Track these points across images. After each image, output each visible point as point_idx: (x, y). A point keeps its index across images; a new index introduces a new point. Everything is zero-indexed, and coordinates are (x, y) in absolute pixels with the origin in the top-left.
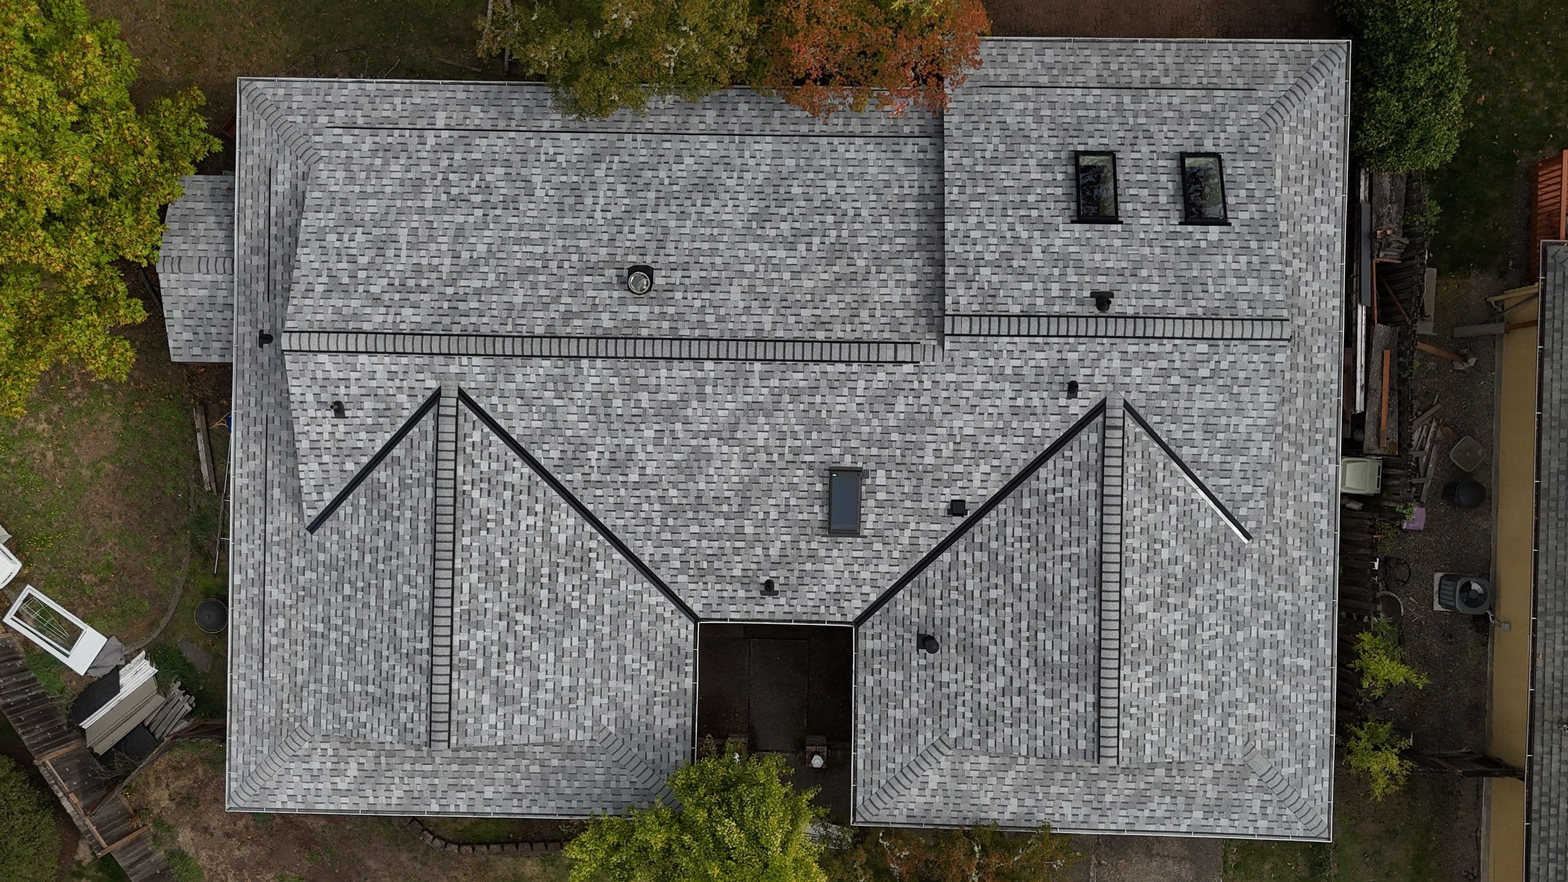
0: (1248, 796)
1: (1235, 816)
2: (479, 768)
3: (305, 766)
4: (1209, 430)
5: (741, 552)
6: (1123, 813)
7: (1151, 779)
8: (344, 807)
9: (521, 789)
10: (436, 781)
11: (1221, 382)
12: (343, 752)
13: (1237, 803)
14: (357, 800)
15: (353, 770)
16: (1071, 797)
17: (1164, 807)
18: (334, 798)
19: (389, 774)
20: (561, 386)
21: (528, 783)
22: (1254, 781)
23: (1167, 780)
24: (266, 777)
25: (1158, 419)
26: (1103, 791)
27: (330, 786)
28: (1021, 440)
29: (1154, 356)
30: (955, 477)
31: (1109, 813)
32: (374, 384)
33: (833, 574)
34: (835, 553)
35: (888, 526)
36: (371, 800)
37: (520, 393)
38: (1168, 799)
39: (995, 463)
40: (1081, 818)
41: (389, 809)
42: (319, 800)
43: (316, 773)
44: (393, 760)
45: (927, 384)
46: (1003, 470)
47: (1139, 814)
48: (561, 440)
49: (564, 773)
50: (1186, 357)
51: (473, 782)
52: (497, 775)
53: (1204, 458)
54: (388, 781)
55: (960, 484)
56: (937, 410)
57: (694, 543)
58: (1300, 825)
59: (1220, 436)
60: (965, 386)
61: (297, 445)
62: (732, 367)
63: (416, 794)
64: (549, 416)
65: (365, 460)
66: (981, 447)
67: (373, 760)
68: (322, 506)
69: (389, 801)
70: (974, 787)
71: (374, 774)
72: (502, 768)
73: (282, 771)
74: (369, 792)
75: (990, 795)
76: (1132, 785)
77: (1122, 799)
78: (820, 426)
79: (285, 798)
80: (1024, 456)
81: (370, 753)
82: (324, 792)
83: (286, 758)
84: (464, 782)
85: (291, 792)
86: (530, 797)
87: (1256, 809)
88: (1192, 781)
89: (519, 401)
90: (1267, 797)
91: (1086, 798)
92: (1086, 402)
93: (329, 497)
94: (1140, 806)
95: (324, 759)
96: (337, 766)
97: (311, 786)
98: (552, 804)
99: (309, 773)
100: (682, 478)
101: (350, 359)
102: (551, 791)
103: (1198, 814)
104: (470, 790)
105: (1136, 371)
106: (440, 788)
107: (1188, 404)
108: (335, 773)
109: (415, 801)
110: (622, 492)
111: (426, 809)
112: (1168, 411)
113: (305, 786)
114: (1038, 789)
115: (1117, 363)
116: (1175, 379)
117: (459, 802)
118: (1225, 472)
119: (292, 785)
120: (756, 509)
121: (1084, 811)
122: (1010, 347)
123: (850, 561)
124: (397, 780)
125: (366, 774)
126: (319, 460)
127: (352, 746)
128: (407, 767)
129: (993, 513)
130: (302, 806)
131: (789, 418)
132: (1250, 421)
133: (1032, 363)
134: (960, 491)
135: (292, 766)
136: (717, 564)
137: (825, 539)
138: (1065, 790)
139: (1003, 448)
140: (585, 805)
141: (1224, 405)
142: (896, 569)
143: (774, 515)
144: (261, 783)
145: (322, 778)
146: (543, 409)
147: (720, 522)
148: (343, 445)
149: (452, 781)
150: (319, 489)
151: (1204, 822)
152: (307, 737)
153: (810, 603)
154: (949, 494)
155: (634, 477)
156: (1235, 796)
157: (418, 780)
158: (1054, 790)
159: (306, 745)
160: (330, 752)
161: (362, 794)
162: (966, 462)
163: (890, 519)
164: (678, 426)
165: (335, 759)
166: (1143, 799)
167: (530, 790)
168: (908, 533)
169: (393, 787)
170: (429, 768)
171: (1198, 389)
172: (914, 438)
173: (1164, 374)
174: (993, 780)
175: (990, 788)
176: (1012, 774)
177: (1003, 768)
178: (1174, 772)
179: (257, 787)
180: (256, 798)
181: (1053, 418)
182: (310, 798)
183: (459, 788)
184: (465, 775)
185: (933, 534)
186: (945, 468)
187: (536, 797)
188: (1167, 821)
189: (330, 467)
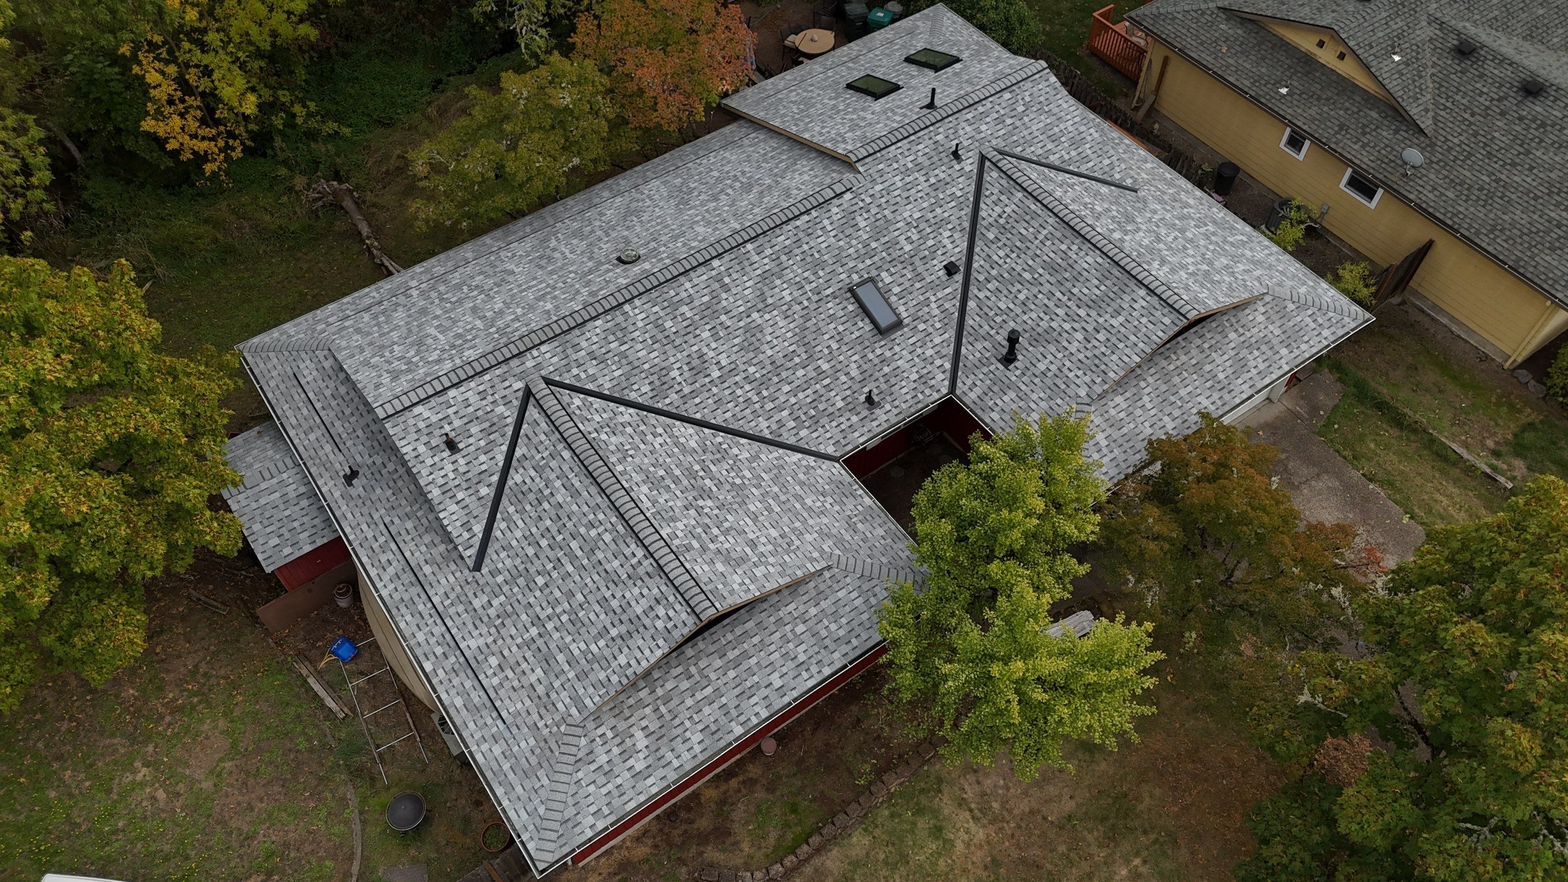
0: (1299, 319)
1: (1306, 338)
2: (754, 661)
3: (593, 767)
4: (1054, 139)
5: (832, 386)
6: (1240, 381)
7: (1232, 345)
8: (654, 790)
9: (802, 657)
10: (724, 700)
11: (1034, 109)
12: (622, 726)
13: (1297, 328)
14: (661, 772)
15: (641, 741)
16: (1198, 391)
17: (1260, 360)
18: (640, 786)
19: (677, 721)
20: (619, 334)
21: (803, 647)
22: (1291, 307)
23: (1242, 339)
24: (560, 806)
25: (1019, 149)
26: (1213, 374)
27: (627, 775)
28: (953, 204)
29: (985, 114)
30: (932, 249)
31: (1232, 387)
32: (471, 409)
33: (907, 366)
34: (897, 349)
35: (917, 308)
36: (676, 763)
37: (592, 355)
38: (1256, 353)
39: (950, 226)
40: (1219, 403)
41: (698, 761)
42: (625, 798)
43: (607, 768)
44: (672, 704)
45: (868, 200)
46: (958, 228)
47: (1250, 375)
48: (643, 375)
49: (826, 616)
50: (1004, 105)
51: (756, 678)
52: (772, 657)
53: (1067, 157)
54: (679, 730)
55: (939, 252)
56: (886, 212)
57: (793, 400)
58: (1347, 320)
59: (1063, 139)
60: (892, 188)
61: (429, 496)
62: (733, 256)
63: (713, 728)
64: (624, 361)
65: (495, 478)
66: (933, 221)
67: (654, 717)
68: (477, 541)
69: (693, 753)
70: (1132, 426)
71: (663, 731)
72: (773, 648)
73: (573, 789)
74: (669, 756)
75: (1147, 424)
76: (1226, 357)
77: (1230, 371)
78: (821, 264)
79: (590, 820)
80: (963, 213)
81: (648, 711)
82: (627, 786)
83: (570, 769)
84: (748, 684)
85: (593, 809)
86: (814, 661)
87: (1313, 325)
88: (1256, 330)
89: (594, 362)
90: (1310, 312)
91: (1208, 384)
92: (971, 161)
93: (479, 529)
94: (1245, 369)
95: (607, 747)
96: (624, 747)
97: (610, 786)
98: (837, 655)
99: (600, 772)
100: (752, 355)
101: (442, 399)
102: (827, 642)
103: (1284, 351)
104: (759, 689)
105: (984, 128)
106: (732, 705)
107: (1029, 131)
108: (626, 756)
109: (716, 736)
110: (715, 390)
111: (731, 737)
112: (1022, 141)
113: (604, 791)
114: (1173, 399)
115: (968, 129)
116: (1009, 121)
117: (757, 709)
118: (1086, 159)
119: (591, 799)
120: (819, 348)
121: (1216, 396)
122: (900, 151)
123: (912, 348)
124: (688, 724)
125: (655, 736)
126: (455, 500)
127: (627, 713)
128: (689, 702)
129: (976, 257)
130: (612, 818)
131: (795, 271)
132: (1071, 122)
133: (920, 154)
134: (943, 258)
135: (580, 775)
136: (821, 407)
137: (883, 343)
138: (1190, 388)
139: (946, 215)
140: (864, 636)
141: (1048, 121)
142: (946, 336)
143: (835, 346)
144: (558, 816)
145: (616, 770)
146: (616, 358)
147: (800, 373)
148: (470, 475)
149: (737, 691)
150: (467, 526)
151: (1293, 355)
152: (579, 731)
153: (908, 397)
154: (938, 265)
155: (716, 374)
156: (1291, 324)
157: (707, 710)
158: (1183, 392)
159: (583, 741)
160: (610, 734)
161: (663, 762)
162: (932, 236)
163: (915, 302)
164: (723, 318)
165: (618, 740)
166: (1242, 363)
167: (811, 652)
168: (933, 305)
169: (688, 734)
170: (709, 690)
171: (1026, 119)
172: (887, 239)
173: (1000, 121)
174: (1139, 412)
175: (1142, 419)
176: (1146, 399)
177: (1136, 398)
178: (1241, 330)
179: (556, 826)
180: (563, 840)
181: (960, 180)
182: (616, 802)
183: (748, 694)
184: (744, 676)
185: (951, 297)
186: (922, 247)
187: (820, 657)
188: (1271, 369)
189: (468, 500)
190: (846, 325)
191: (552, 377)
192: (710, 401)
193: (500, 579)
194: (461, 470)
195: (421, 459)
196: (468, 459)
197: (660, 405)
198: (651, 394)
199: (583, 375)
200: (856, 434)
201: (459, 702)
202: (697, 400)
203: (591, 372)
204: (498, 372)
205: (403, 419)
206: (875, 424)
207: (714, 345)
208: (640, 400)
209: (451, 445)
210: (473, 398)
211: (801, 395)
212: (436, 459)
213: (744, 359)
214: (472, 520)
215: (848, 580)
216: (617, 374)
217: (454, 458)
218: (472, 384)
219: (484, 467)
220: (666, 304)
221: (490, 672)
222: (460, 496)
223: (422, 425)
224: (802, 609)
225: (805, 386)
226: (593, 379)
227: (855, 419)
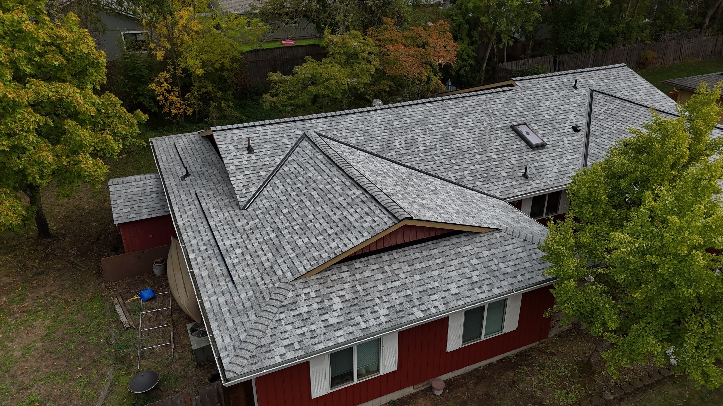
2: (436, 273)
3: (294, 313)
5: (499, 166)
8: (341, 340)
9: (475, 279)
10: (409, 292)
11: (621, 79)
12: (324, 291)
14: (350, 329)
15: (337, 304)
18: (330, 334)
19: (369, 298)
21: (477, 273)
24: (260, 334)
27: (321, 325)
28: (575, 105)
30: (564, 120)
33: (550, 165)
34: (543, 157)
35: (555, 142)
36: (363, 325)
37: (347, 128)
39: (574, 113)
41: (381, 328)
42: (316, 340)
43: (305, 316)
44: (367, 286)
45: (522, 96)
46: (580, 114)
48: (376, 141)
49: (497, 258)
50: (602, 75)
51: (437, 284)
52: (451, 274)
54: (370, 304)
55: (568, 122)
56: (534, 102)
57: (472, 168)
59: (640, 92)
60: (536, 94)
61: (227, 169)
63: (398, 308)
64: (366, 134)
65: (272, 169)
66: (563, 109)
67: (351, 290)
68: (249, 196)
69: (378, 321)
71: (356, 301)
72: (452, 268)
73: (274, 324)
74: (359, 319)
78: (493, 115)
79: (282, 350)
80: (582, 109)
81: (346, 286)
82: (318, 332)
83: (275, 310)
84: (430, 286)
85: (286, 342)
86: (485, 283)
89: (347, 131)
92: (584, 91)
93: (253, 190)
95: (309, 302)
96: (322, 305)
97: (305, 329)
98: (504, 283)
99: (299, 318)
100: (447, 144)
101: (251, 130)
102: (496, 273)
104: (439, 291)
105: (591, 81)
106: (415, 296)
107: (619, 86)
108: (323, 311)
109: (400, 315)
110: (421, 155)
111: (412, 317)
112: (615, 89)
113: (299, 331)
117: (436, 304)
118: (656, 101)
119: (286, 335)
120: (491, 148)
122: (541, 81)
123: (553, 158)
124: (377, 301)
125: (349, 304)
126: (243, 174)
127: (330, 284)
128: (381, 287)
130: (301, 353)
131: (477, 115)
132: (644, 87)
133: (554, 83)
134: (571, 124)
135: (282, 316)
139: (571, 108)
140: (528, 276)
141: (630, 84)
142: (576, 156)
144: (256, 341)
145: (312, 320)
147: (478, 156)
149: (421, 289)
152: (289, 287)
153: (552, 179)
157: (394, 296)
159: (291, 294)
160: (313, 295)
161: (353, 322)
162: (563, 115)
163: (554, 139)
165: (319, 300)
167: (483, 277)
168: (566, 142)
169: (376, 308)
170: (398, 284)
171: (616, 82)
179: (252, 347)
180: (254, 360)
181: (579, 97)
182: (307, 342)
183: (430, 292)
184: (428, 281)
185: (578, 140)
186: (557, 118)
187: (490, 282)
190: (509, 142)
191: (320, 133)
192: (417, 159)
193: (258, 212)
194: (252, 161)
195: (229, 152)
196: (257, 157)
197: (384, 156)
198: (380, 150)
199: (339, 135)
200: (516, 190)
201: (205, 273)
202: (409, 157)
203: (344, 134)
204: (288, 125)
205: (225, 133)
206: (529, 188)
207: (423, 136)
208: (372, 151)
209: (250, 149)
210: (270, 132)
211: (478, 166)
212: (238, 154)
213: (441, 145)
214: (250, 185)
215: (514, 241)
216: (360, 138)
217: (249, 155)
218: (272, 127)
219: (266, 163)
220: (396, 115)
221: (233, 256)
222: (247, 172)
223: (235, 138)
224: (477, 250)
225: (481, 163)
226: (346, 137)
227: (514, 183)
